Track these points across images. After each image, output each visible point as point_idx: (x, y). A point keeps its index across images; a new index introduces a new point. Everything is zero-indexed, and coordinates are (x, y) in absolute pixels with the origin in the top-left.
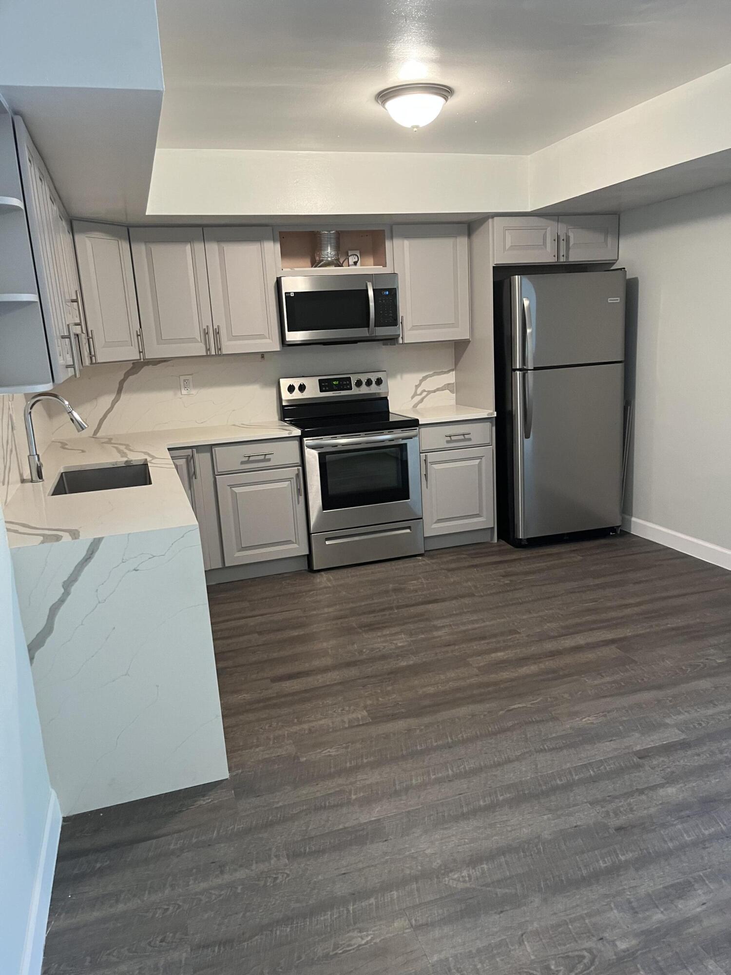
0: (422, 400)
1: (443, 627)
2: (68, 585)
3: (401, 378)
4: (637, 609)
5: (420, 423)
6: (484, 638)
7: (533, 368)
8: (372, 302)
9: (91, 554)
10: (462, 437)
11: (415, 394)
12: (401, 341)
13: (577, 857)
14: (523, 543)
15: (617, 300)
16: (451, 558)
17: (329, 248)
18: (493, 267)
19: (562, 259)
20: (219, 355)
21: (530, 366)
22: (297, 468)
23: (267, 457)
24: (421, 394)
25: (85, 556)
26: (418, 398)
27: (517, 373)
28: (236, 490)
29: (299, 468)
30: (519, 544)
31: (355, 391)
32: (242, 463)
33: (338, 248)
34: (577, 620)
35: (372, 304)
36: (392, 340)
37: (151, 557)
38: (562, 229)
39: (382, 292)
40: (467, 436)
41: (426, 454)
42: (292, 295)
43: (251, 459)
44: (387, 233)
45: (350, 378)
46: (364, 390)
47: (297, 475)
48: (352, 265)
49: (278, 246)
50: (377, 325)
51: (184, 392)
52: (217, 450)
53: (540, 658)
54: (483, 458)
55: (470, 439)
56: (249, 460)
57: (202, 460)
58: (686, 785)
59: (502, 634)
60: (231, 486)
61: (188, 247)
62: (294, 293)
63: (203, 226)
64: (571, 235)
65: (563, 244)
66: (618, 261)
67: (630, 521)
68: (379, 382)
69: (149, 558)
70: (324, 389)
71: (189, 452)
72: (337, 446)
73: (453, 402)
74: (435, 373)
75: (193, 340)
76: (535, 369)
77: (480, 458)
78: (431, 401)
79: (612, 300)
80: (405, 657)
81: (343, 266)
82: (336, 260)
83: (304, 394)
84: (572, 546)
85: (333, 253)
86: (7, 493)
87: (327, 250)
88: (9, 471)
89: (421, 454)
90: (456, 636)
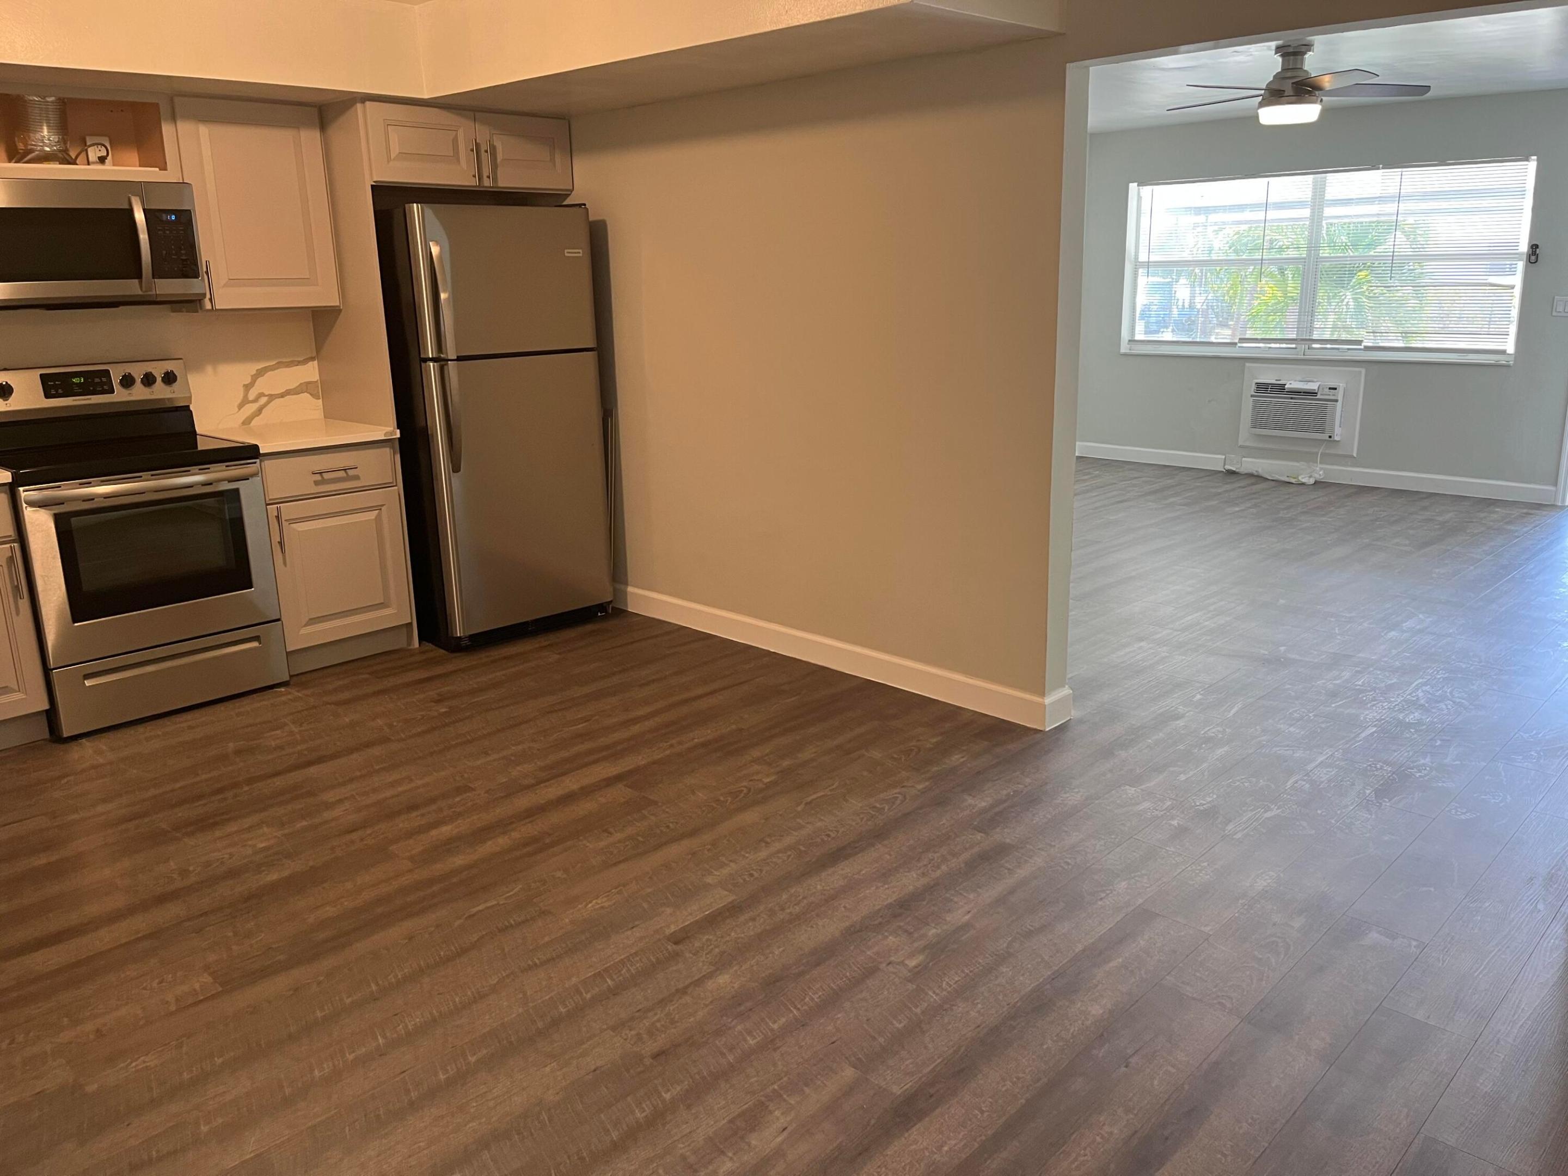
0: (260, 411)
1: (340, 801)
3: (215, 370)
4: (649, 724)
5: (261, 452)
6: (414, 808)
7: (456, 358)
8: (143, 233)
10: (342, 474)
11: (245, 402)
12: (208, 306)
13: (602, 1116)
14: (463, 644)
15: (580, 253)
16: (341, 683)
17: (45, 127)
18: (372, 186)
19: (487, 183)
22: (8, 546)
24: (255, 401)
26: (251, 408)
27: (430, 366)
29: (12, 544)
30: (457, 647)
31: (120, 395)
33: (63, 129)
34: (564, 754)
35: (143, 236)
36: (192, 303)
39: (164, 216)
40: (351, 472)
41: (278, 506)
44: (164, 109)
45: (108, 371)
46: (139, 393)
47: (11, 559)
48: (97, 163)
50: (158, 273)
53: (512, 823)
54: (383, 508)
55: (357, 478)
58: (741, 966)
59: (445, 795)
64: (498, 144)
65: (485, 157)
66: (573, 192)
67: (625, 593)
68: (170, 378)
70: (53, 392)
72: (93, 499)
73: (319, 415)
74: (279, 363)
76: (459, 359)
77: (379, 508)
78: (274, 413)
79: (575, 253)
80: (274, 865)
81: (77, 164)
82: (60, 151)
83: (6, 402)
84: (543, 641)
85: (54, 138)
87: (42, 132)
89: (269, 507)
90: (365, 813)
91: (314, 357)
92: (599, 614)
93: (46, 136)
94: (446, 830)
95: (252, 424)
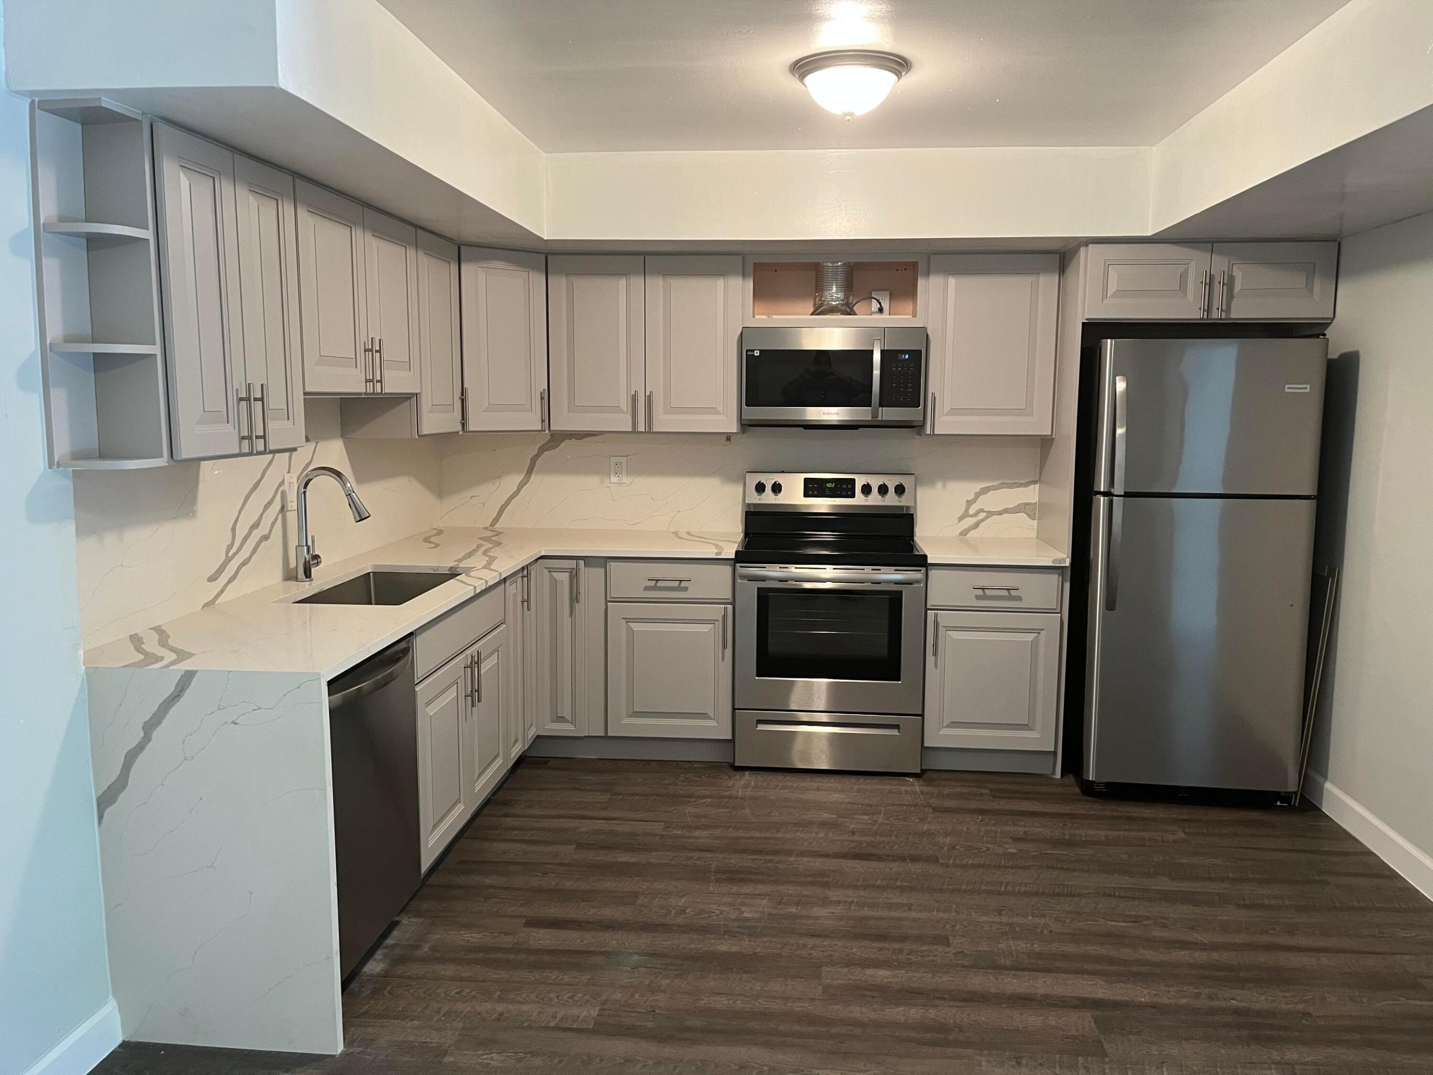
0: (976, 525)
1: (839, 902)
2: (150, 727)
3: (944, 487)
4: (1200, 956)
5: (929, 562)
6: (883, 938)
7: (1123, 494)
8: (877, 369)
9: (181, 691)
10: (1005, 593)
11: (966, 515)
12: (928, 432)
14: (1098, 789)
15: (1306, 388)
16: (957, 790)
17: (834, 286)
18: (1083, 323)
19: (1216, 315)
20: (649, 432)
21: (1118, 489)
22: (724, 606)
23: (683, 584)
24: (975, 515)
25: (173, 693)
26: (970, 521)
27: (1100, 499)
28: (635, 626)
29: (728, 606)
30: (1089, 790)
31: (859, 499)
32: (647, 588)
33: (849, 287)
34: (1071, 948)
35: (876, 372)
36: (916, 427)
37: (256, 708)
38: (1219, 264)
39: (899, 355)
40: (1013, 593)
41: (936, 612)
42: (757, 353)
43: (660, 584)
44: (922, 266)
45: (854, 480)
46: (874, 499)
47: (724, 617)
48: (877, 312)
49: (750, 284)
50: (884, 402)
51: (614, 479)
52: (612, 565)
53: (943, 999)
54: (1042, 632)
55: (1019, 599)
56: (656, 584)
57: (591, 578)
59: (919, 939)
60: (628, 620)
61: (623, 282)
62: (759, 350)
63: (644, 254)
64: (1238, 274)
65: (1218, 289)
66: (1334, 322)
67: (1322, 788)
68: (900, 490)
69: (254, 710)
70: (810, 492)
71: (572, 564)
72: (787, 581)
73: (1033, 534)
74: (1002, 483)
75: (617, 409)
76: (1127, 495)
77: (1038, 631)
78: (991, 528)
79: (1294, 388)
80: (735, 937)
81: (856, 315)
82: (843, 305)
83: (776, 497)
84: (1184, 813)
85: (841, 295)
86: (222, 591)
87: (832, 290)
88: (244, 564)
89: (929, 611)
90: (843, 923)
91: (1037, 481)
92: (1279, 803)
93: (834, 294)
94: (882, 975)
95: (968, 536)
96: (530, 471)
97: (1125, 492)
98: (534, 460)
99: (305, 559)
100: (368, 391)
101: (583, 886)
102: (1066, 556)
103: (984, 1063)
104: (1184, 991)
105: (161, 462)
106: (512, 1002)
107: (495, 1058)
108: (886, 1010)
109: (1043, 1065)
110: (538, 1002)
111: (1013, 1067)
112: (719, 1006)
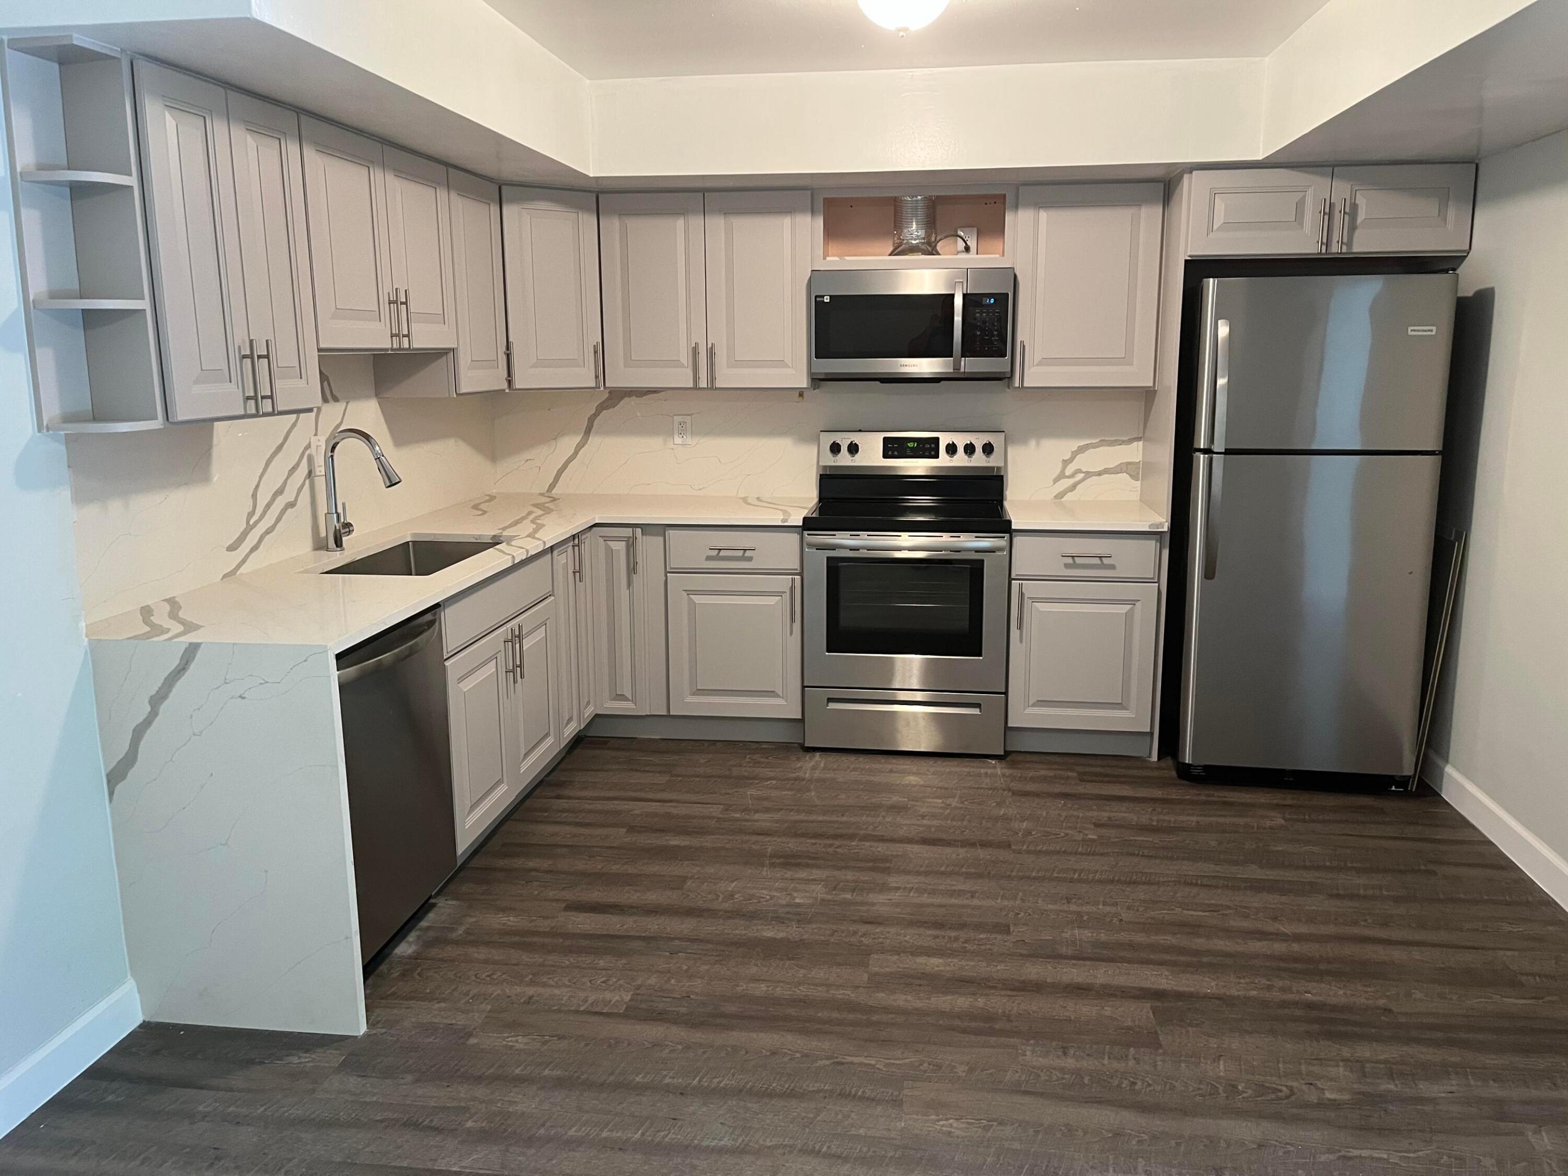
0: (1074, 487)
1: (897, 889)
2: (157, 700)
3: (1038, 444)
4: (1279, 948)
5: (1013, 527)
6: (940, 925)
8: (958, 316)
9: (186, 664)
10: (1097, 561)
11: (1061, 476)
12: (1017, 385)
14: (1195, 772)
15: (1432, 331)
16: (1043, 773)
17: (914, 223)
18: (1186, 261)
19: (1335, 249)
20: (712, 388)
21: (1219, 446)
22: (791, 576)
23: (748, 554)
24: (1072, 476)
25: (178, 666)
26: (1066, 483)
27: (1200, 457)
28: (697, 599)
29: (795, 577)
30: (1186, 773)
31: (944, 460)
32: (709, 558)
33: (931, 224)
34: (1140, 938)
35: (958, 319)
36: (1003, 378)
37: (262, 682)
38: (1341, 190)
39: (984, 299)
40: (1106, 561)
41: (1021, 582)
42: (827, 299)
43: (722, 553)
44: (1010, 200)
45: (938, 438)
46: (960, 460)
47: (792, 589)
48: (963, 252)
49: (820, 222)
50: (967, 352)
51: (678, 440)
52: (671, 533)
53: (994, 987)
54: (1138, 604)
55: (1113, 567)
56: (718, 553)
57: (649, 547)
59: (979, 927)
60: (689, 592)
61: (680, 222)
62: (830, 296)
63: (704, 191)
64: (1361, 201)
65: (1337, 217)
66: (1470, 254)
67: (1442, 771)
68: (988, 449)
69: (260, 684)
70: (890, 453)
71: (628, 532)
72: (858, 550)
73: (1135, 496)
74: (1101, 441)
75: (676, 364)
76: (1228, 452)
77: (1133, 602)
78: (1089, 491)
79: (1418, 331)
80: (783, 923)
81: (940, 255)
82: (923, 243)
83: (853, 458)
84: (1289, 798)
85: (921, 233)
86: (244, 561)
87: (912, 227)
88: (268, 532)
89: (1013, 582)
90: (899, 910)
91: (1141, 438)
92: (1393, 788)
93: (914, 232)
94: (934, 964)
95: (1063, 499)
96: (588, 431)
97: (1226, 449)
98: (591, 420)
99: (335, 527)
100: (395, 346)
101: (631, 869)
102: (1165, 521)
103: (1028, 1053)
104: (1256, 983)
105: (156, 424)
106: (545, 985)
107: (520, 1041)
108: (932, 999)
109: (1092, 1056)
110: (569, 986)
111: (1058, 1057)
112: (757, 993)
